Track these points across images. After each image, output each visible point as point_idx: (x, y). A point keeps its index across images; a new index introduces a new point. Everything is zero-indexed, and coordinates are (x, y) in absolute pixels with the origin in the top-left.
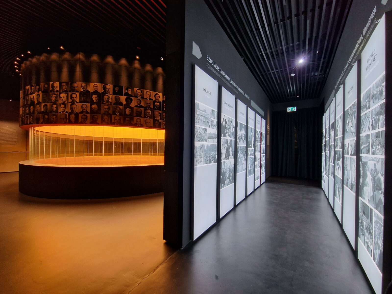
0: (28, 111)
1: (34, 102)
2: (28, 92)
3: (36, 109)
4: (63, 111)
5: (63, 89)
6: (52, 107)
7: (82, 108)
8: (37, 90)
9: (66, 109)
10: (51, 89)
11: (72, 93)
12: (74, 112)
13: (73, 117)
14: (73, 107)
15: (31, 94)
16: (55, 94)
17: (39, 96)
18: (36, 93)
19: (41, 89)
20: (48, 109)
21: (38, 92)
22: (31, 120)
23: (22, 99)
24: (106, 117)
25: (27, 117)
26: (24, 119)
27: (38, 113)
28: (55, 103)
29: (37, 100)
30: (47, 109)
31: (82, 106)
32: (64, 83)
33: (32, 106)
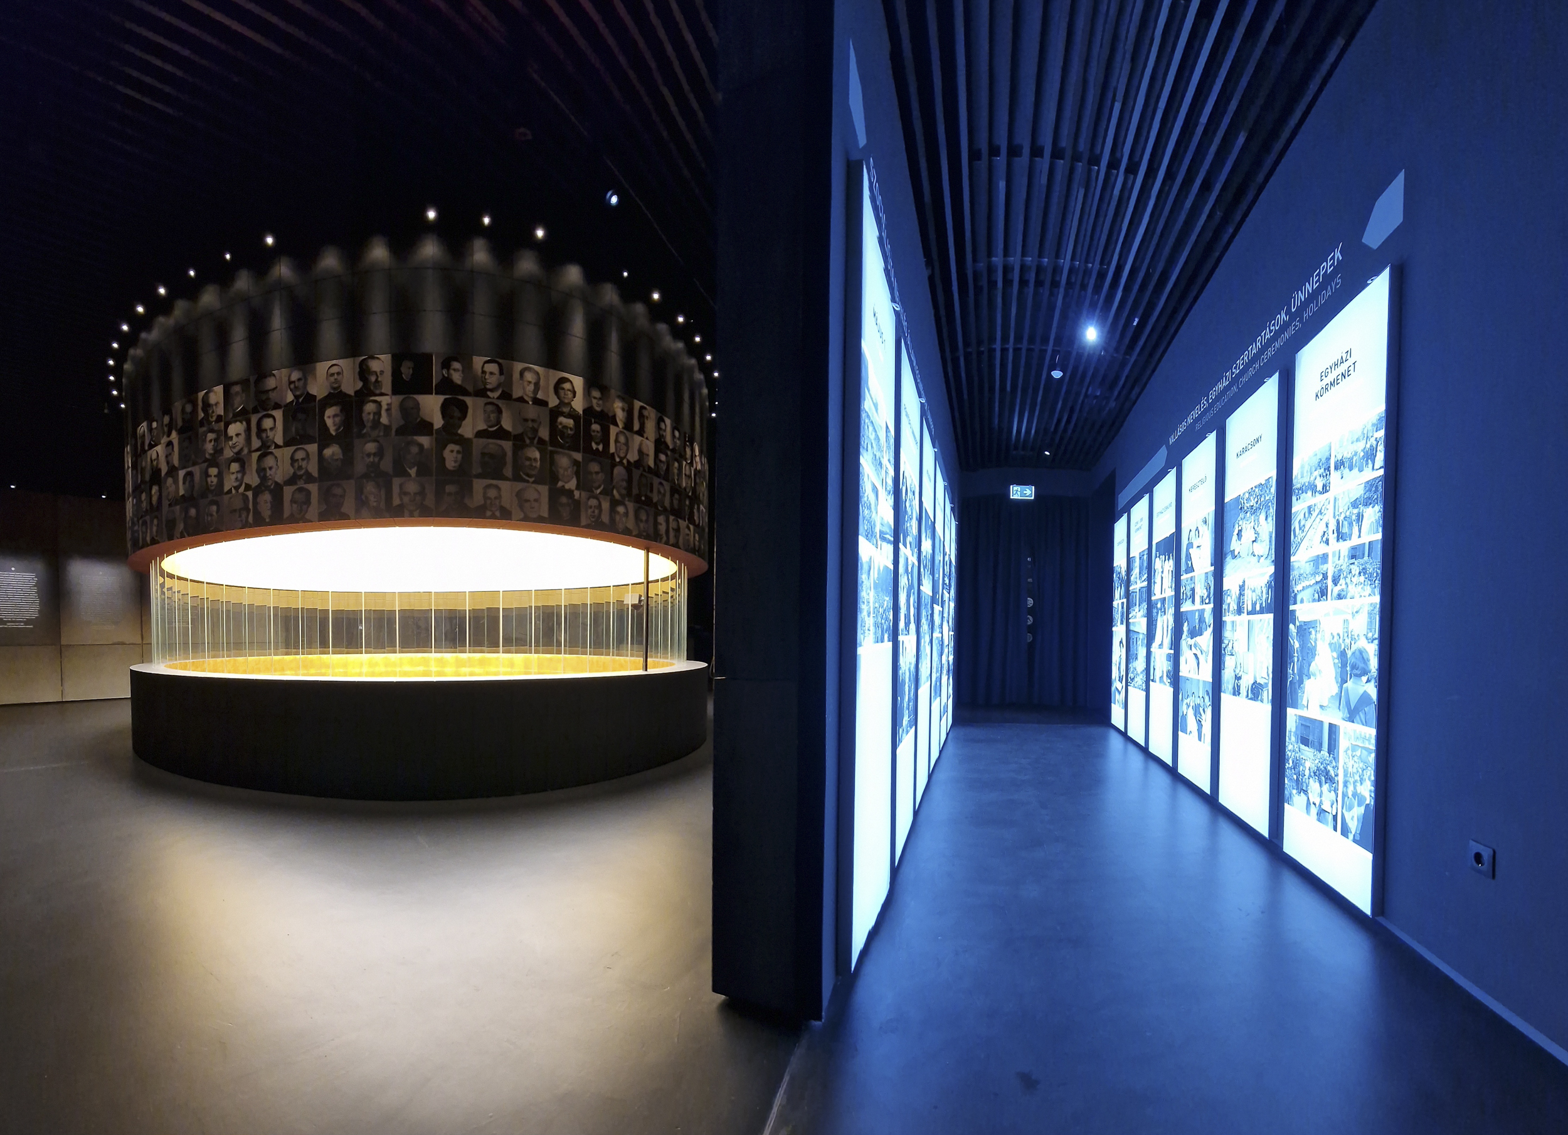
0: (146, 503)
1: (160, 470)
2: (143, 444)
3: (164, 494)
4: (236, 484)
5: (236, 406)
6: (207, 475)
7: (292, 465)
8: (166, 429)
9: (245, 477)
10: (201, 415)
11: (260, 415)
12: (269, 484)
13: (267, 503)
14: (266, 466)
15: (151, 446)
16: (212, 431)
17: (171, 447)
18: (164, 440)
19: (177, 424)
20: (197, 487)
21: (169, 435)
22: (155, 529)
23: (130, 470)
24: (370, 488)
25: (145, 523)
26: (137, 531)
27: (170, 505)
28: (213, 462)
29: (168, 463)
30: (192, 487)
31: (292, 458)
32: (236, 383)
33: (155, 484)
